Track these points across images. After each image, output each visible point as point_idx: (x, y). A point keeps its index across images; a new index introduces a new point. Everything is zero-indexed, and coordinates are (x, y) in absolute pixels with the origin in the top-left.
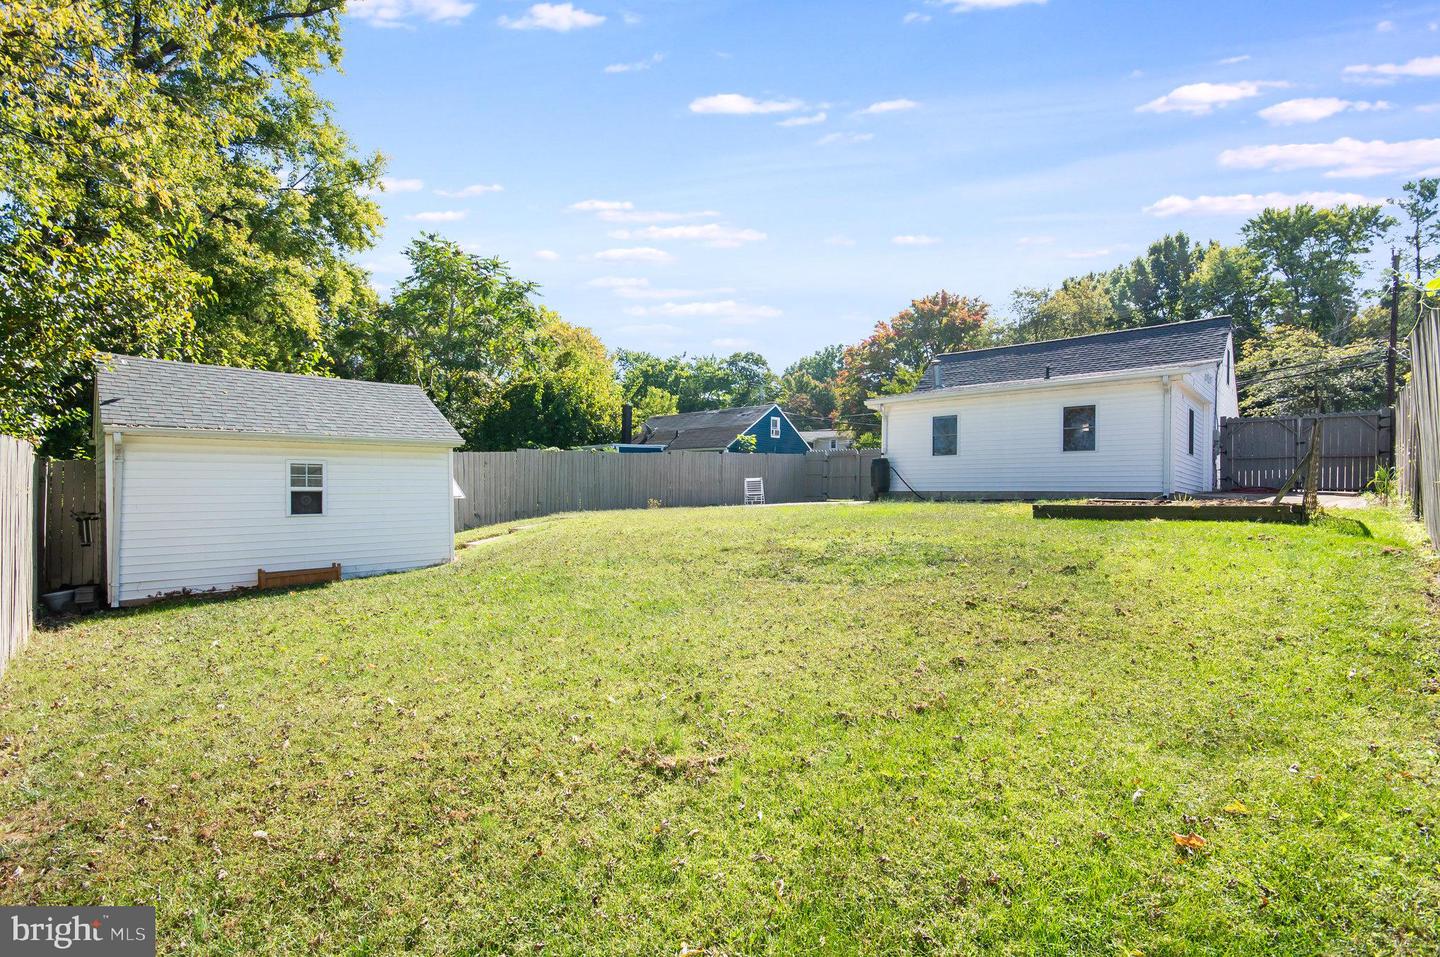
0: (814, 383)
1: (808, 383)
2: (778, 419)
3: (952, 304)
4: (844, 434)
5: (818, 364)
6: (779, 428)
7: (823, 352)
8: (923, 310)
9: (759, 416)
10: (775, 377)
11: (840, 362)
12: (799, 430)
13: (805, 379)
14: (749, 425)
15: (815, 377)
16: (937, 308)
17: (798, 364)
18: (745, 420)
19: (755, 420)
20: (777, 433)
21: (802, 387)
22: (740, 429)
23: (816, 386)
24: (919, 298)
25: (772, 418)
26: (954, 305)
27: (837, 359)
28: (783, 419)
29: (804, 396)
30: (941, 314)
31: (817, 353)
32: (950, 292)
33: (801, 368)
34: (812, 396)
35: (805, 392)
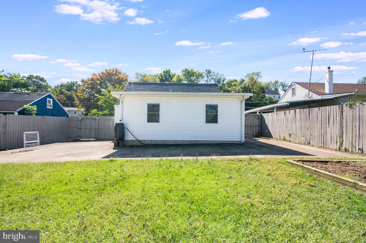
0: (66, 92)
1: (64, 92)
2: (51, 100)
3: (119, 73)
4: (80, 109)
5: (68, 86)
6: (52, 104)
7: (70, 82)
8: (109, 73)
9: (40, 97)
10: (50, 87)
11: (76, 87)
12: (64, 107)
13: (63, 90)
14: (33, 101)
15: (67, 90)
16: (114, 73)
17: (60, 85)
18: (30, 98)
19: (37, 98)
20: (50, 106)
21: (61, 93)
22: (27, 102)
23: (67, 93)
24: (108, 69)
25: (48, 99)
26: (120, 73)
27: (75, 86)
28: (54, 101)
29: (62, 96)
30: (116, 75)
31: (68, 83)
32: (118, 69)
33: (61, 86)
34: (66, 96)
35: (63, 95)
